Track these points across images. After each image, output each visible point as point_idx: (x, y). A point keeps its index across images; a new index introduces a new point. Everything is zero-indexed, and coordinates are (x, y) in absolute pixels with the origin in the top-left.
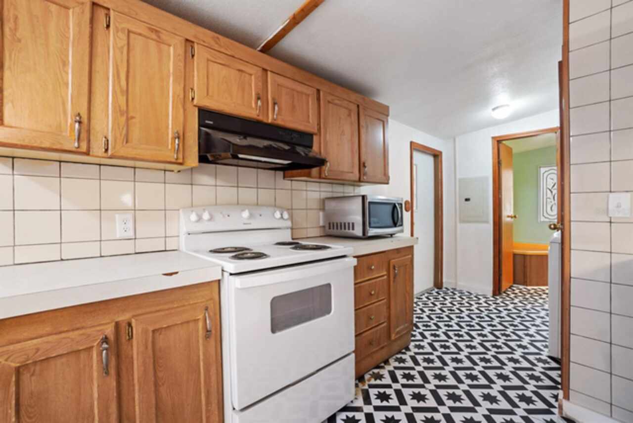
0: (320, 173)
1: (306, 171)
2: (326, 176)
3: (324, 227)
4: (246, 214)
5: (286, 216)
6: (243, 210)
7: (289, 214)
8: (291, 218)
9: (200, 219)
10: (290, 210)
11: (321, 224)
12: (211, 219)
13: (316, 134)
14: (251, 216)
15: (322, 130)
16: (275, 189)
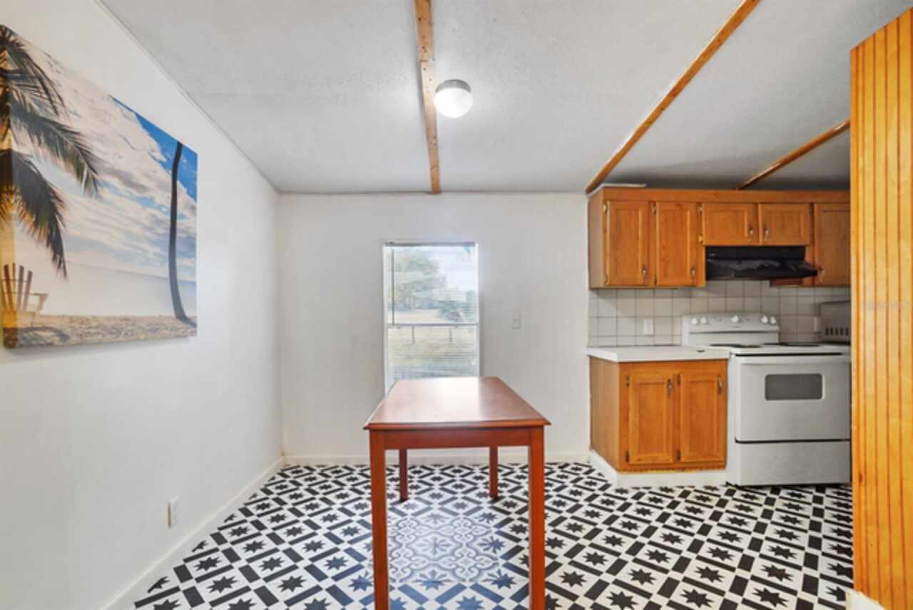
0: (813, 280)
1: (798, 280)
2: (820, 283)
3: (819, 333)
4: (735, 319)
5: (773, 321)
6: (732, 316)
7: (776, 319)
8: (779, 323)
9: (699, 323)
10: (777, 316)
11: (816, 329)
12: (707, 323)
13: (809, 246)
14: (740, 321)
15: (816, 241)
16: (761, 296)
